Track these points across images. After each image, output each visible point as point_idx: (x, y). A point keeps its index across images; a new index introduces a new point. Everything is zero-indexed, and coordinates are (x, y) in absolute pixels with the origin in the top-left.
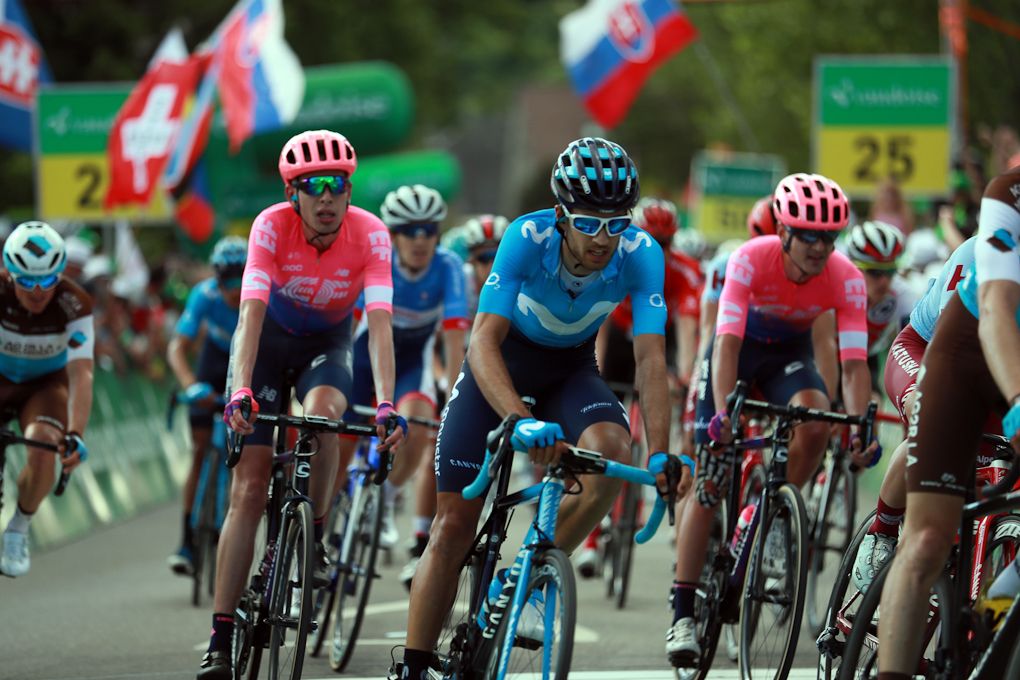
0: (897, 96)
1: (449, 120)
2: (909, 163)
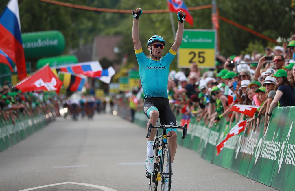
0: (200, 40)
1: (75, 46)
2: (204, 58)
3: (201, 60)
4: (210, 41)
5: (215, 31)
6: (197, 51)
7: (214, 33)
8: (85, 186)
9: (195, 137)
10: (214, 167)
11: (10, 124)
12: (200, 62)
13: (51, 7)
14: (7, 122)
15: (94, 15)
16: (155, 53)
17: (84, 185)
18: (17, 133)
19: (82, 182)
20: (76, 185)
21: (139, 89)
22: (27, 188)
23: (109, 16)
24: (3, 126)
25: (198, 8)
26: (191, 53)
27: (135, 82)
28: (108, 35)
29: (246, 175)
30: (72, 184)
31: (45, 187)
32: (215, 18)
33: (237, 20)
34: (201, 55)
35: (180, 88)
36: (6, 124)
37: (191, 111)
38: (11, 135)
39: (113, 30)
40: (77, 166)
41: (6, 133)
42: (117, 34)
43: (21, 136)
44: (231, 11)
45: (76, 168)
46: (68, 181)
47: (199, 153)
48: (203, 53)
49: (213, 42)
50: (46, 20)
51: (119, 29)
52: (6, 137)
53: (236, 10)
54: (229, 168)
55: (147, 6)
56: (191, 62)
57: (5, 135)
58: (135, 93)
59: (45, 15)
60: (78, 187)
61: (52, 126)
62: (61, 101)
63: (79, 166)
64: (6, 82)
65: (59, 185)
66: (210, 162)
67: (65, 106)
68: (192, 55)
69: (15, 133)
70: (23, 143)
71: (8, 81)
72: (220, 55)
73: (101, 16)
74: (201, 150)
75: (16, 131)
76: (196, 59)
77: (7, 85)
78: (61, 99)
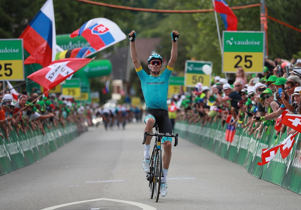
3: (248, 64)
4: (258, 43)
5: (263, 32)
6: (243, 54)
7: (262, 34)
8: (120, 203)
9: (241, 149)
10: (262, 183)
11: (38, 135)
12: (246, 66)
13: (83, 6)
14: (36, 133)
15: (130, 15)
16: (153, 70)
17: (119, 201)
18: (46, 144)
19: (117, 199)
20: (110, 201)
21: (179, 97)
22: (58, 205)
23: (146, 15)
24: (32, 137)
25: (244, 7)
26: (236, 57)
27: (175, 88)
28: (145, 37)
29: (298, 191)
30: (106, 200)
31: (77, 204)
32: (263, 18)
33: (288, 20)
34: (248, 59)
35: (224, 96)
36: (35, 135)
37: (237, 121)
38: (39, 146)
39: (150, 32)
40: (112, 181)
41: (35, 144)
42: (155, 36)
43: (51, 147)
44: (282, 10)
45: (110, 183)
46: (102, 197)
47: (245, 167)
48: (251, 56)
49: (261, 44)
50: (78, 20)
51: (157, 30)
52: (35, 149)
53: (287, 9)
54: (279, 184)
55: (188, 5)
56: (236, 66)
57: (33, 147)
58: (175, 100)
59: (76, 15)
60: (113, 204)
61: (84, 137)
62: (94, 109)
63: (114, 181)
64: (34, 89)
65: (93, 201)
66: (258, 177)
67: (98, 115)
68: (238, 59)
69: (44, 144)
70: (52, 156)
71: (37, 88)
72: (269, 59)
73: (138, 16)
74: (248, 163)
75: (45, 142)
76: (242, 64)
77: (36, 92)
78: (94, 107)
